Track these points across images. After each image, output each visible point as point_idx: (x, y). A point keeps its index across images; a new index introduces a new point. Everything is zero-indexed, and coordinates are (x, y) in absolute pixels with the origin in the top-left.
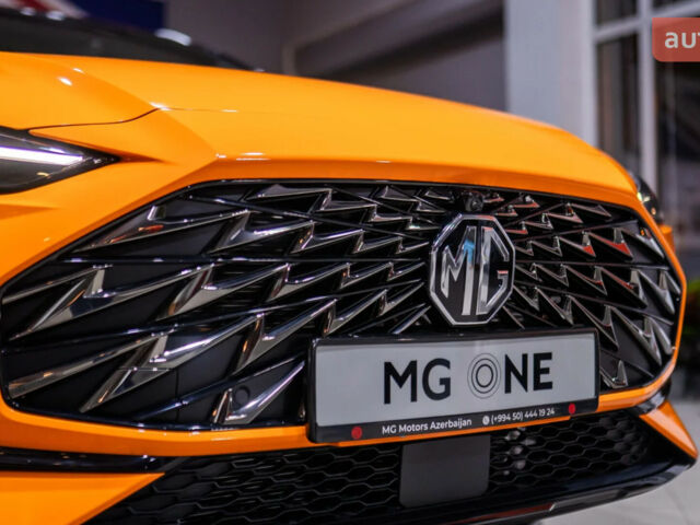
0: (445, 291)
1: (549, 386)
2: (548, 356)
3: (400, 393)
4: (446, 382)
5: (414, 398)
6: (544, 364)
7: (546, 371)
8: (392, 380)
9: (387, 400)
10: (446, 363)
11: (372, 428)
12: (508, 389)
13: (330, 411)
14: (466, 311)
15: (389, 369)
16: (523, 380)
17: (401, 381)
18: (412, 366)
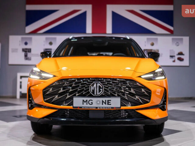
0: (92, 92)
1: (110, 104)
2: (110, 100)
3: (85, 104)
4: (92, 103)
5: (87, 104)
6: (109, 101)
7: (110, 102)
8: (84, 102)
9: (83, 104)
10: (92, 100)
11: (81, 107)
12: (102, 104)
13: (75, 105)
14: (95, 94)
15: (83, 101)
16: (105, 103)
17: (85, 102)
18: (87, 101)
